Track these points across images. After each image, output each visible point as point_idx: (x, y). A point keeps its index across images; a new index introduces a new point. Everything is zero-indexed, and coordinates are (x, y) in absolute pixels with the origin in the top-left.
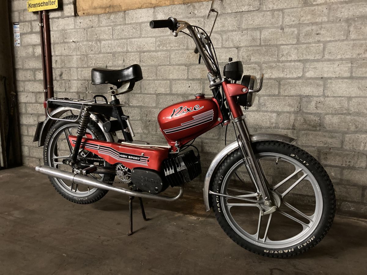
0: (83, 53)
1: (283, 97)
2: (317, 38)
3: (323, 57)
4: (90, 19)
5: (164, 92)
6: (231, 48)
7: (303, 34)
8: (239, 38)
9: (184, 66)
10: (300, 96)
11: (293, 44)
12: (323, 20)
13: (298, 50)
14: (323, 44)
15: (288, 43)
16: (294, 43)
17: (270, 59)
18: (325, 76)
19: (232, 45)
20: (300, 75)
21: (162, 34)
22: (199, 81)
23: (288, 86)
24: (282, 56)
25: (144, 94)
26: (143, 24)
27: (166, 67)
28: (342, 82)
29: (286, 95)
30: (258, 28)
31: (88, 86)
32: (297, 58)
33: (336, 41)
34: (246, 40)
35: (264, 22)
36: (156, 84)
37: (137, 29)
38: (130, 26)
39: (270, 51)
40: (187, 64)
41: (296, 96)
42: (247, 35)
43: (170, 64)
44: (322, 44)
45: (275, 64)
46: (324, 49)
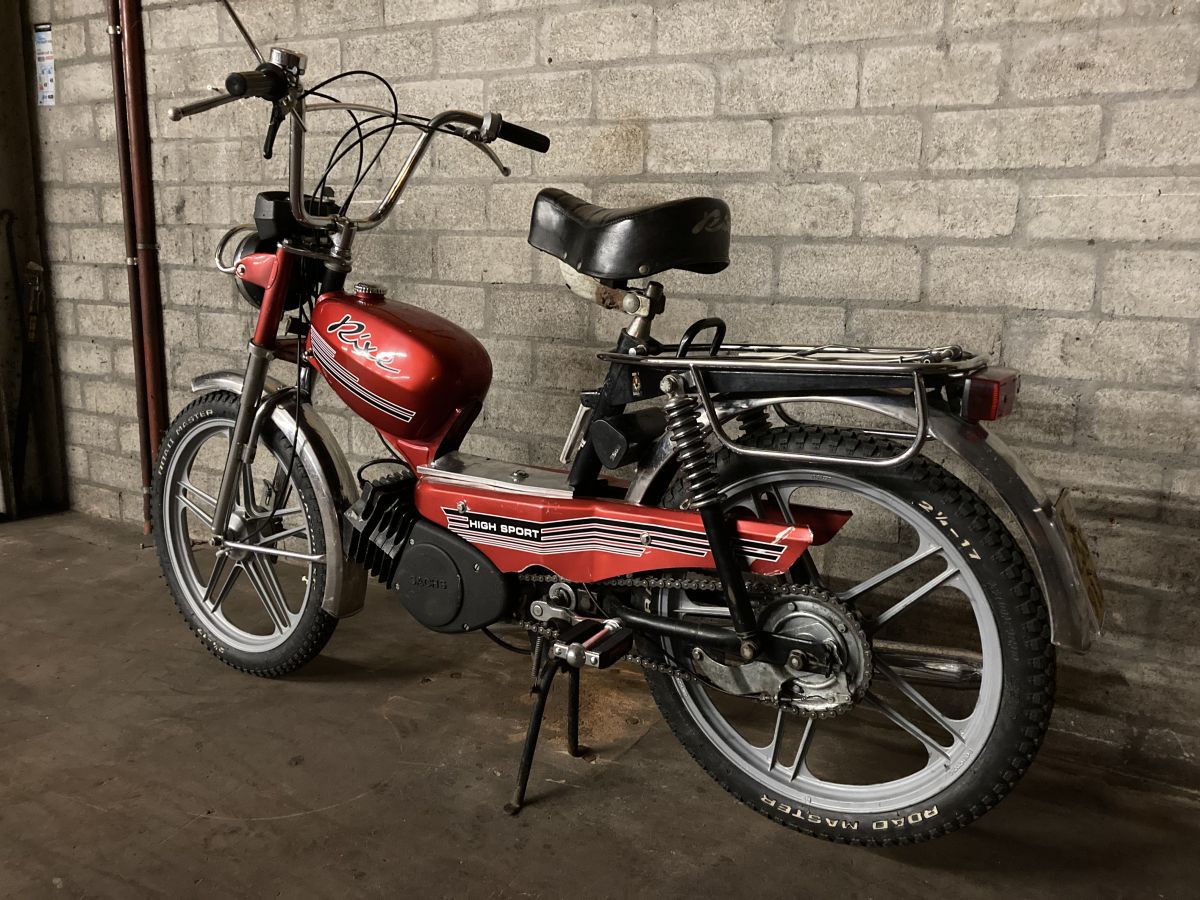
0: (249, 133)
1: (938, 313)
2: (1079, 82)
3: (1098, 159)
4: (270, 9)
5: (511, 280)
6: (749, 118)
7: (1026, 66)
8: (781, 82)
9: (582, 185)
10: (1002, 309)
11: (984, 108)
12: (1106, 11)
13: (1001, 129)
14: (1102, 107)
15: (963, 101)
16: (987, 101)
17: (891, 165)
18: (1106, 233)
19: (751, 109)
20: (1006, 231)
21: (506, 66)
23: (956, 268)
24: (939, 154)
25: (444, 283)
26: (443, 28)
27: (519, 185)
28: (1172, 260)
29: (948, 303)
30: (851, 42)
32: (995, 163)
33: (1154, 95)
34: (807, 87)
35: (875, 17)
36: (487, 249)
37: (424, 46)
38: (399, 34)
39: (894, 131)
40: (591, 178)
41: (988, 310)
42: (811, 69)
43: (534, 177)
44: (1097, 107)
45: (911, 183)
46: (1105, 125)
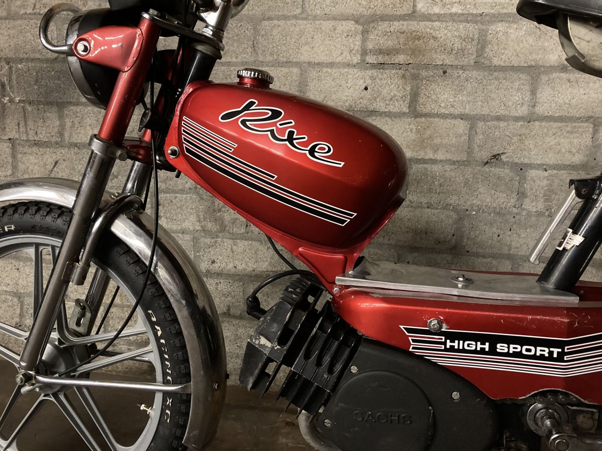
9: (353, 22)
22: (401, 72)
27: (288, 22)
31: (10, 81)
40: (362, 16)
43: (304, 16)
